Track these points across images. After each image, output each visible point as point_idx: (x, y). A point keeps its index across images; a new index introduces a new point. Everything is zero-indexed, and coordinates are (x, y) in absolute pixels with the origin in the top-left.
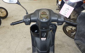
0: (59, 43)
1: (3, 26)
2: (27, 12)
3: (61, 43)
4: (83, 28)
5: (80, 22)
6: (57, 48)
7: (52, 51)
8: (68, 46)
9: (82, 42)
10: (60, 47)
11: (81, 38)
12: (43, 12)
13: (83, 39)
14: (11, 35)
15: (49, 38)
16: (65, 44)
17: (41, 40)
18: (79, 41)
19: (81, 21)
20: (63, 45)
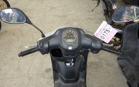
0: (94, 61)
1: (5, 31)
2: (43, 34)
3: (97, 61)
4: (132, 44)
5: (128, 35)
6: (91, 69)
7: (83, 77)
8: (108, 65)
9: (128, 63)
10: (96, 68)
11: (128, 58)
12: (68, 34)
13: (131, 58)
14: (20, 48)
15: (78, 61)
16: (103, 62)
17: (66, 65)
18: (125, 61)
19: (130, 34)
20: (100, 64)
